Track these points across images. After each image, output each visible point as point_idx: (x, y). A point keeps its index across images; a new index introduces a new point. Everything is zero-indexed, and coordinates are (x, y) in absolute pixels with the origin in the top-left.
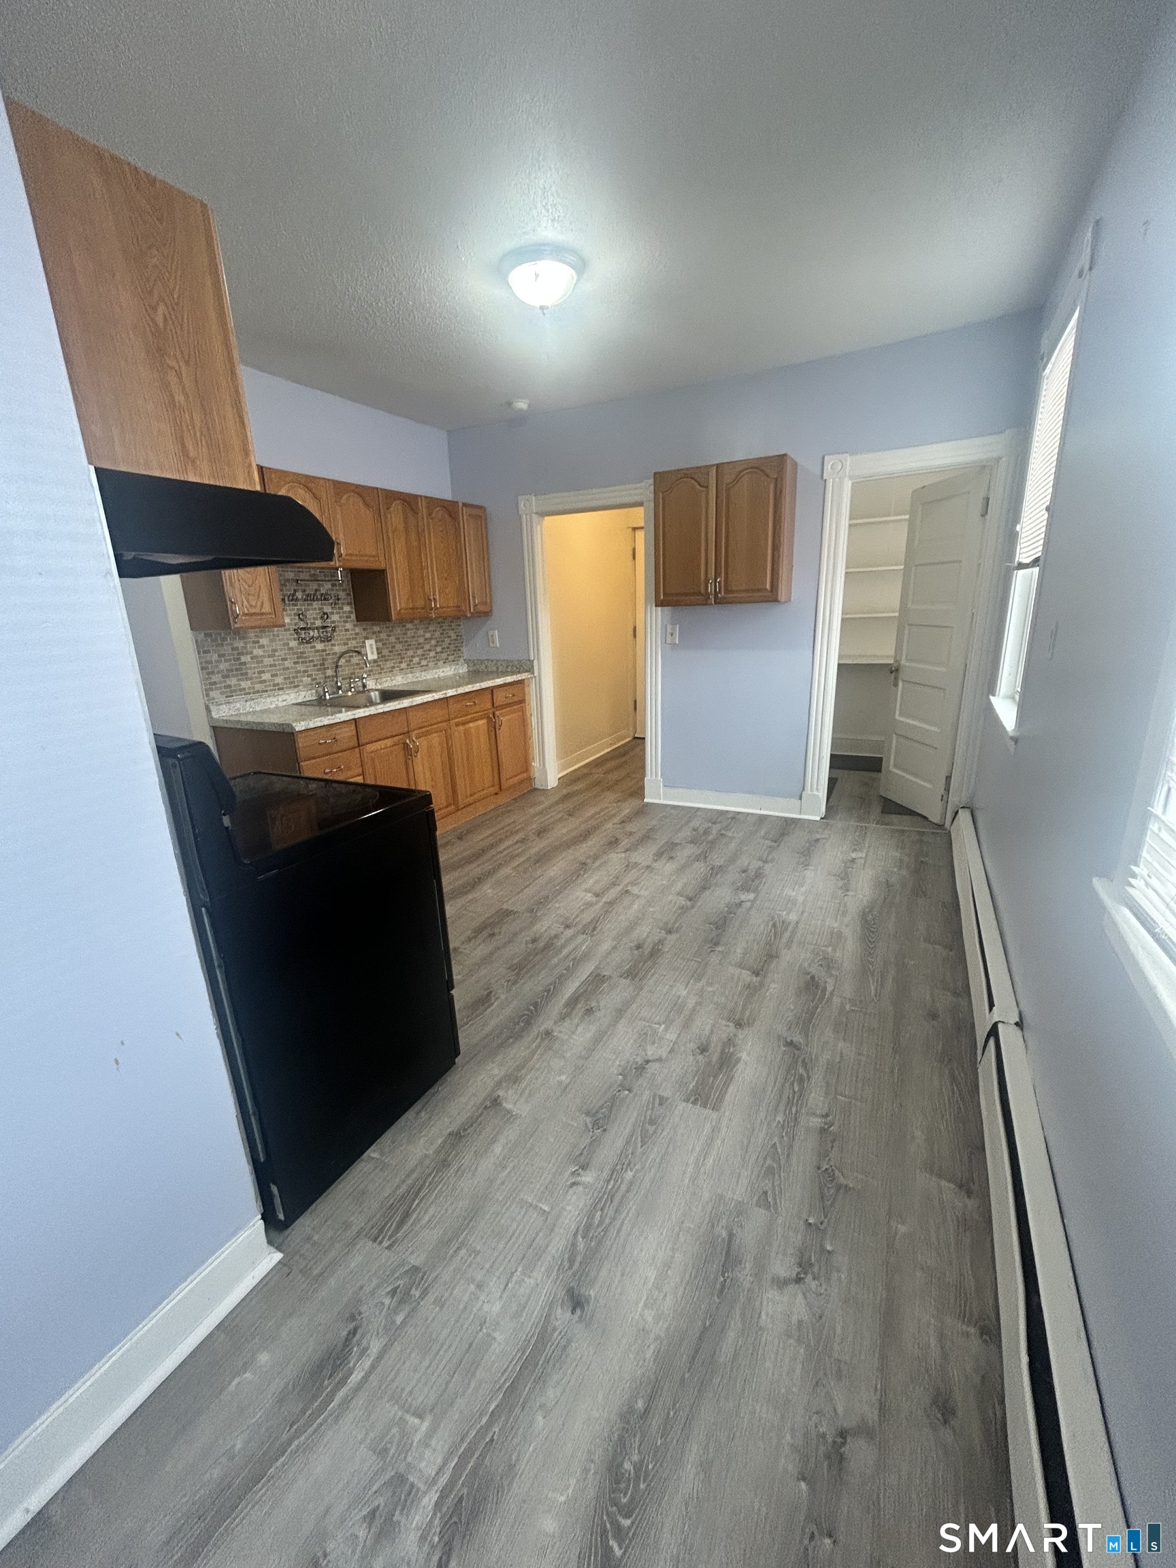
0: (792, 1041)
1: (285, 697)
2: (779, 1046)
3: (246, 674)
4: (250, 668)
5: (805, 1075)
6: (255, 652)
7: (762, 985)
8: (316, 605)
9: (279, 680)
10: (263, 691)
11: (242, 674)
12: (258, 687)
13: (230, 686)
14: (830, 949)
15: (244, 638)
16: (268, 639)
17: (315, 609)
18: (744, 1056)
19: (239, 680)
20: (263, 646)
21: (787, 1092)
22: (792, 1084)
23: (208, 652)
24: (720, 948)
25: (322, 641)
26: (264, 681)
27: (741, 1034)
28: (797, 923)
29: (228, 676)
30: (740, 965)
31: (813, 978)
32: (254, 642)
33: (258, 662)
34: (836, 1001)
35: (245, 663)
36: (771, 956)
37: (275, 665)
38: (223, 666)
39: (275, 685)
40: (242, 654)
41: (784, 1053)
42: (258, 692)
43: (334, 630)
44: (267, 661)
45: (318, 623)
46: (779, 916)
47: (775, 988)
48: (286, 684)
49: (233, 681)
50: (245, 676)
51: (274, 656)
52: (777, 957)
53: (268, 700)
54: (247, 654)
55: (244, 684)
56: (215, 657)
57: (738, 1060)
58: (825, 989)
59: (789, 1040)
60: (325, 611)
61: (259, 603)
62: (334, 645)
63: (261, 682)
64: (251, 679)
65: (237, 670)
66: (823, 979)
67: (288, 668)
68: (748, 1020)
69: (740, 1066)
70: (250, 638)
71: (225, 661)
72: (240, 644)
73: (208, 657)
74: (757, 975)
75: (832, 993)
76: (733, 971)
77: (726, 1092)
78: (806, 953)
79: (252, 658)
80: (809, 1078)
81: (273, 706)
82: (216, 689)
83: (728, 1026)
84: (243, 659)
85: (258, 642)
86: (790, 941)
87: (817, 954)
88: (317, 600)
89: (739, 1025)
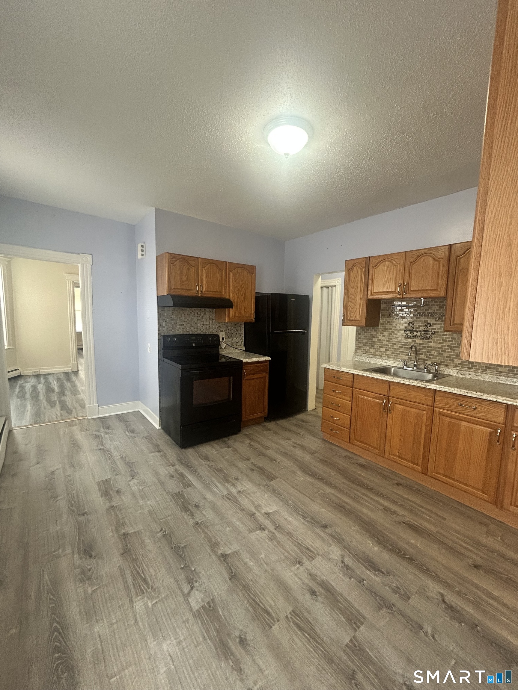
0: (84, 515)
1: (386, 361)
2: (89, 510)
3: (374, 346)
4: (376, 344)
5: (71, 508)
6: (380, 338)
7: (117, 530)
8: (422, 318)
9: (389, 353)
10: (379, 356)
11: (372, 346)
12: (378, 353)
13: (365, 350)
14: (90, 591)
15: (376, 331)
16: (388, 333)
17: (422, 321)
18: (101, 499)
19: (369, 348)
20: (384, 336)
21: (76, 499)
22: (75, 502)
23: (360, 334)
24: (160, 534)
25: (421, 339)
26: (381, 352)
27: (108, 505)
28: (131, 601)
29: (366, 345)
30: (139, 533)
31: (90, 556)
32: (381, 333)
33: (380, 342)
34: (69, 551)
35: (374, 342)
36: (126, 553)
37: (388, 346)
38: (365, 341)
39: (386, 354)
40: (374, 337)
41: (84, 509)
42: (377, 355)
43: (433, 334)
44: (385, 343)
45: (422, 328)
46: (151, 598)
47: (109, 533)
48: (392, 356)
49: (368, 348)
50: (373, 347)
51: (389, 341)
52: (122, 554)
53: (378, 360)
54: (376, 337)
55: (372, 350)
56: (363, 337)
57: (102, 496)
58: (79, 553)
59: (86, 515)
60: (429, 322)
61: (355, 316)
62: (431, 342)
63: (380, 352)
64: (375, 349)
65: (370, 344)
66: (84, 559)
67: (395, 349)
68: (110, 511)
69: (99, 495)
70: (379, 331)
71: (366, 339)
72: (374, 333)
73: (360, 336)
74: (124, 534)
75: (73, 553)
76: (139, 527)
77: (98, 487)
78: (106, 573)
79: (378, 340)
80: (69, 508)
81: (379, 363)
82: (360, 349)
83: (116, 504)
84: (374, 340)
85: (383, 333)
86: (123, 575)
87: (97, 578)
88: (425, 316)
89: (112, 507)
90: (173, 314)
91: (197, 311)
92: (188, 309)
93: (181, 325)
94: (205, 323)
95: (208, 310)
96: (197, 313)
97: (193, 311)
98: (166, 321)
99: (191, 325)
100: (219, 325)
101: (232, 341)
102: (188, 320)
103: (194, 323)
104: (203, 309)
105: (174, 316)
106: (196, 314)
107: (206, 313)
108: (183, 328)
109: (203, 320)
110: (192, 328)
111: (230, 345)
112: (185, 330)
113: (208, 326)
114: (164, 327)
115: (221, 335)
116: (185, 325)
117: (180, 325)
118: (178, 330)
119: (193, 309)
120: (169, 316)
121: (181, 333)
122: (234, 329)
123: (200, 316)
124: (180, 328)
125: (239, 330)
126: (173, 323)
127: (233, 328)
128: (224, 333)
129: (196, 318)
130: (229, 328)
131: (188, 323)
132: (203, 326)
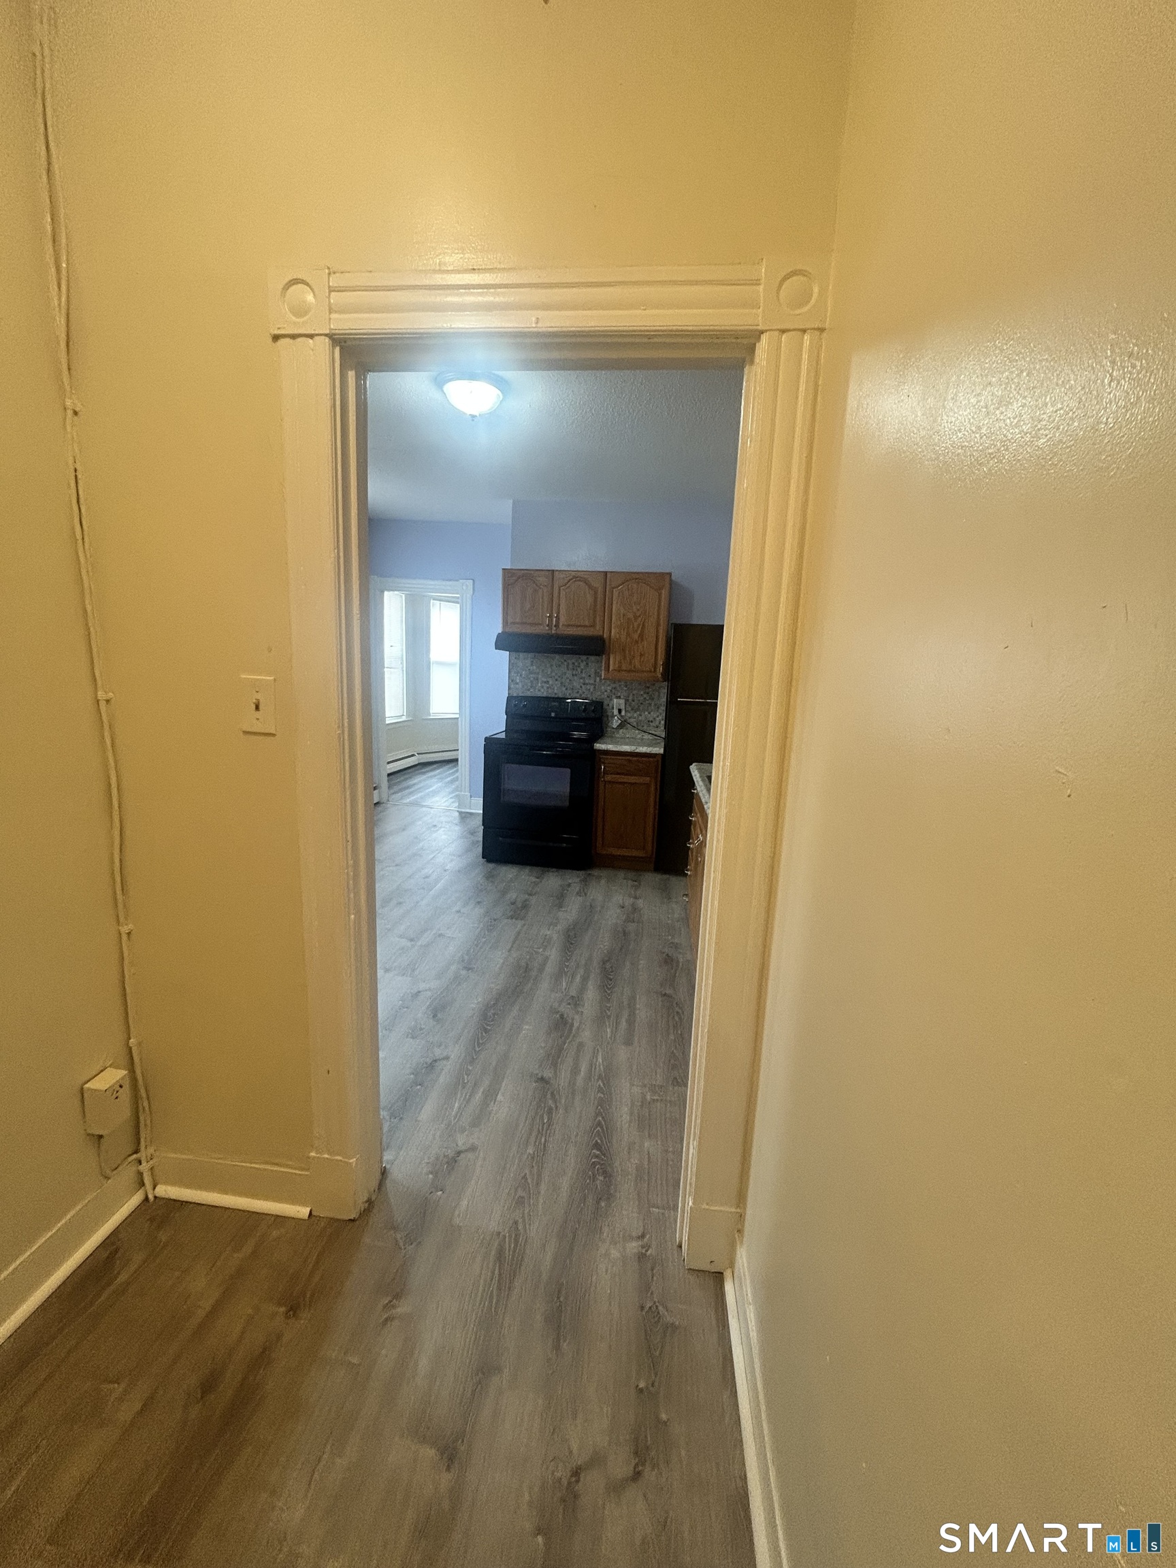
90: (532, 665)
91: (573, 661)
92: (557, 657)
93: (545, 682)
94: (587, 681)
95: (593, 658)
96: (573, 663)
97: (565, 661)
98: (521, 675)
99: (561, 683)
100: (614, 686)
101: (640, 718)
102: (556, 674)
103: (568, 681)
104: (584, 657)
105: (535, 667)
106: (571, 666)
107: (590, 664)
108: (548, 688)
109: (583, 675)
110: (564, 689)
111: (635, 724)
112: (550, 691)
113: (592, 687)
114: (517, 684)
115: (617, 703)
116: (550, 683)
117: (543, 682)
118: (539, 690)
119: (565, 657)
120: (527, 667)
121: (545, 695)
122: (645, 696)
123: (579, 670)
124: (542, 687)
125: (656, 697)
126: (532, 679)
127: (642, 693)
128: (622, 701)
129: (570, 672)
130: (635, 692)
131: (556, 680)
132: (583, 686)
